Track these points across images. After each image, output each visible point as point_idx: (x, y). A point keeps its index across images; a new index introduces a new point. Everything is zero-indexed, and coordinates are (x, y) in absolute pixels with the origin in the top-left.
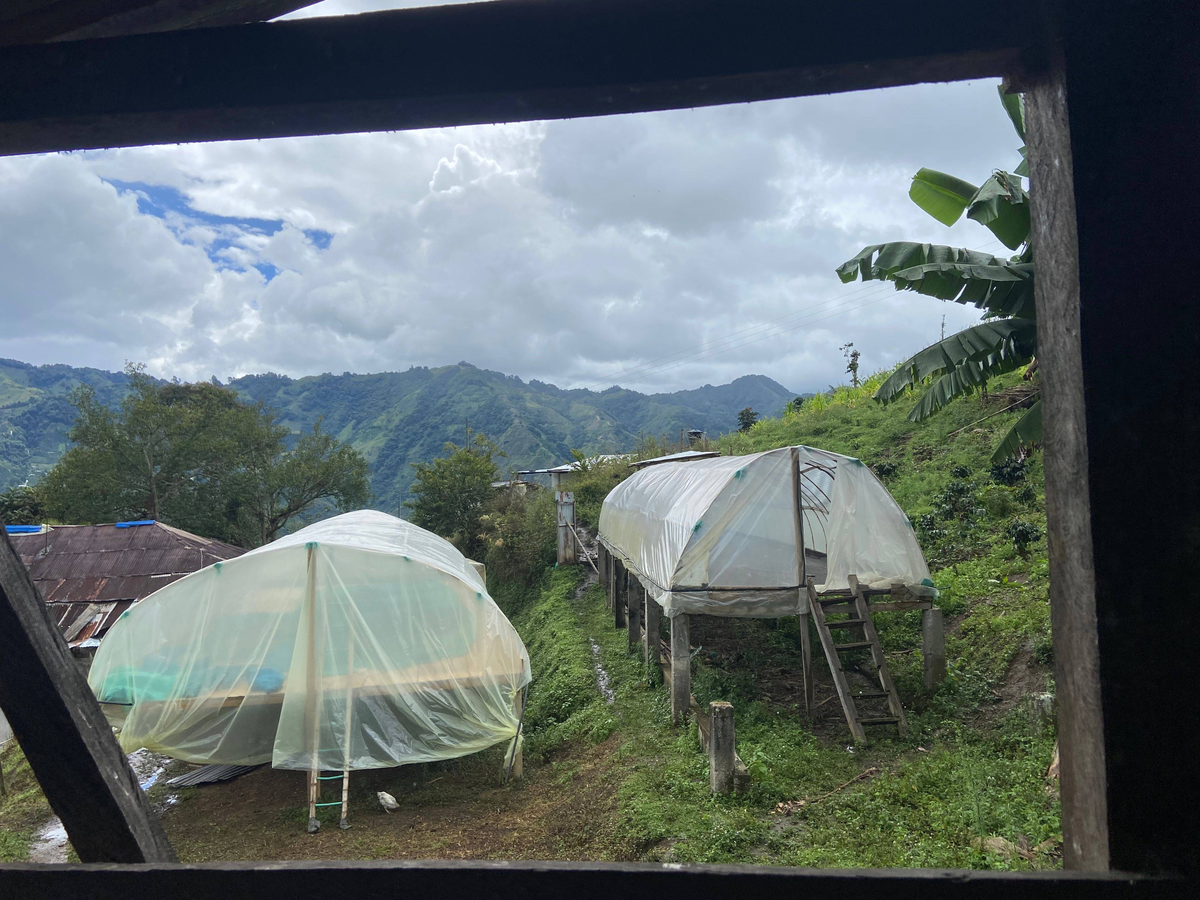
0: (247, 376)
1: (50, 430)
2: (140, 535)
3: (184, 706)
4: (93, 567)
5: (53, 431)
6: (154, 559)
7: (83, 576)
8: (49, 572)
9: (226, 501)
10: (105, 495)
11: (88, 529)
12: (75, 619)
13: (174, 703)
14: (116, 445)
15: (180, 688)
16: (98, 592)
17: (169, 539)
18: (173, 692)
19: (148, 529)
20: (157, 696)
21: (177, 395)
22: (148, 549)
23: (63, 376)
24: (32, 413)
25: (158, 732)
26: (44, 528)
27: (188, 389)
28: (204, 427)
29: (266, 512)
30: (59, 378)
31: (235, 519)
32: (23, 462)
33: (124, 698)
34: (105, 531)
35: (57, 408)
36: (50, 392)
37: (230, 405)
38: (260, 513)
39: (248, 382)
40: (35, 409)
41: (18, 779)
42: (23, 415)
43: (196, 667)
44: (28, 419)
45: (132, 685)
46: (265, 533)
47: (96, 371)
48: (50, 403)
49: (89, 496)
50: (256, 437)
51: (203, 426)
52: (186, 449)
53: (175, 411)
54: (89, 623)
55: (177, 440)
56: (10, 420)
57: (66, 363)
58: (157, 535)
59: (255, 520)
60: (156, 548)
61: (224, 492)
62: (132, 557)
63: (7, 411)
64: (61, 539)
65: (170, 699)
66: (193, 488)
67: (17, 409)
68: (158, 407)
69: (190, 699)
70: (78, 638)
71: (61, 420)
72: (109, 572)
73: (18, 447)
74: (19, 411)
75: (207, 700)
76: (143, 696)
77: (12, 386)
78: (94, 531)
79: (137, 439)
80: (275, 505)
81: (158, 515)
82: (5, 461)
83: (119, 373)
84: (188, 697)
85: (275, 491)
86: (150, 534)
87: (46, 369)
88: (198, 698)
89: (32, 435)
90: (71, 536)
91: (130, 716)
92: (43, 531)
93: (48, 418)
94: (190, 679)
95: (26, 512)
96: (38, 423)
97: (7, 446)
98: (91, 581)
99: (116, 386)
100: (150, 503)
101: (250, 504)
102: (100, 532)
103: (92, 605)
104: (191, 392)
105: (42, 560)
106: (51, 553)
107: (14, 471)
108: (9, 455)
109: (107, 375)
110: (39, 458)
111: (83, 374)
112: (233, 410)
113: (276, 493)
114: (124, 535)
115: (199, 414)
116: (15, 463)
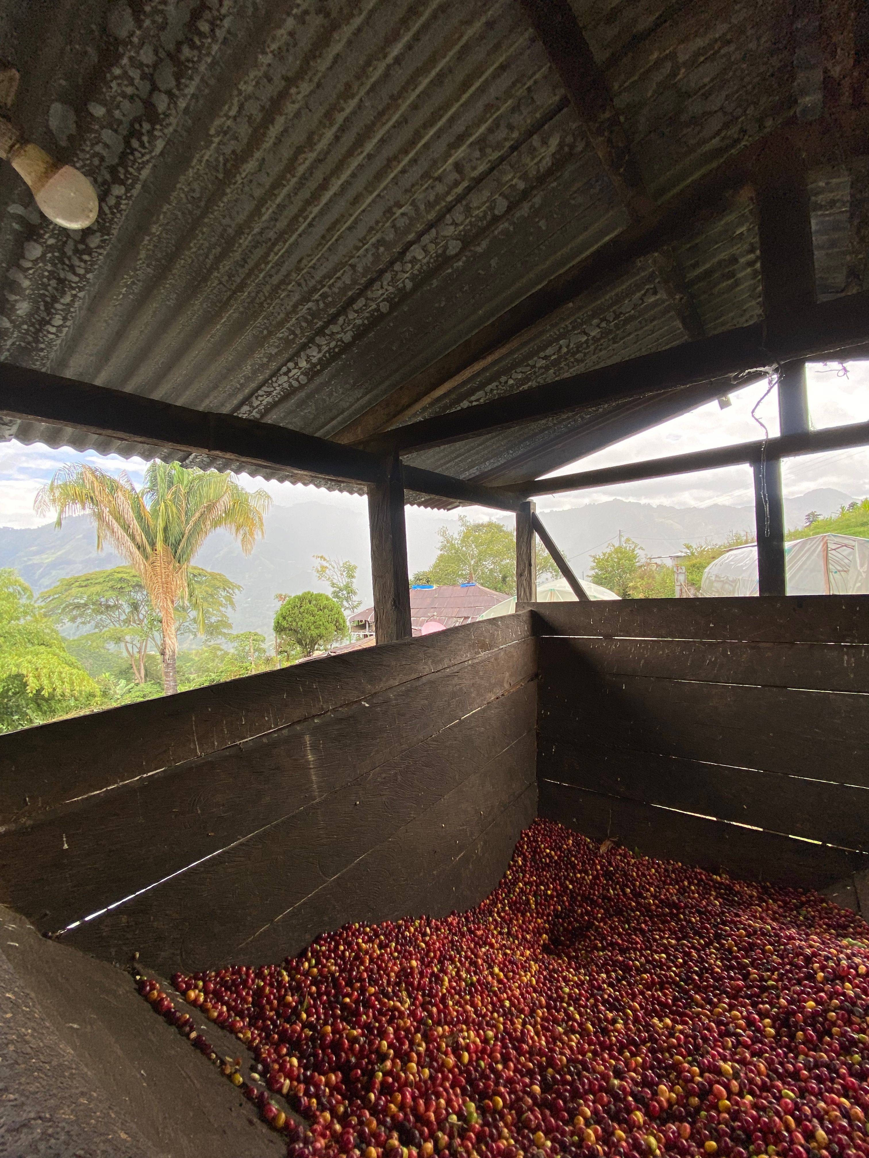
2: (470, 590)
4: (453, 603)
8: (438, 605)
9: (501, 576)
11: (450, 587)
16: (456, 613)
17: (481, 592)
19: (473, 587)
22: (473, 596)
31: (505, 584)
34: (457, 588)
58: (477, 590)
61: (500, 571)
62: (468, 599)
64: (441, 591)
78: (453, 588)
86: (474, 590)
90: (445, 590)
92: (434, 588)
102: (455, 588)
105: (435, 599)
106: (437, 597)
114: (464, 590)
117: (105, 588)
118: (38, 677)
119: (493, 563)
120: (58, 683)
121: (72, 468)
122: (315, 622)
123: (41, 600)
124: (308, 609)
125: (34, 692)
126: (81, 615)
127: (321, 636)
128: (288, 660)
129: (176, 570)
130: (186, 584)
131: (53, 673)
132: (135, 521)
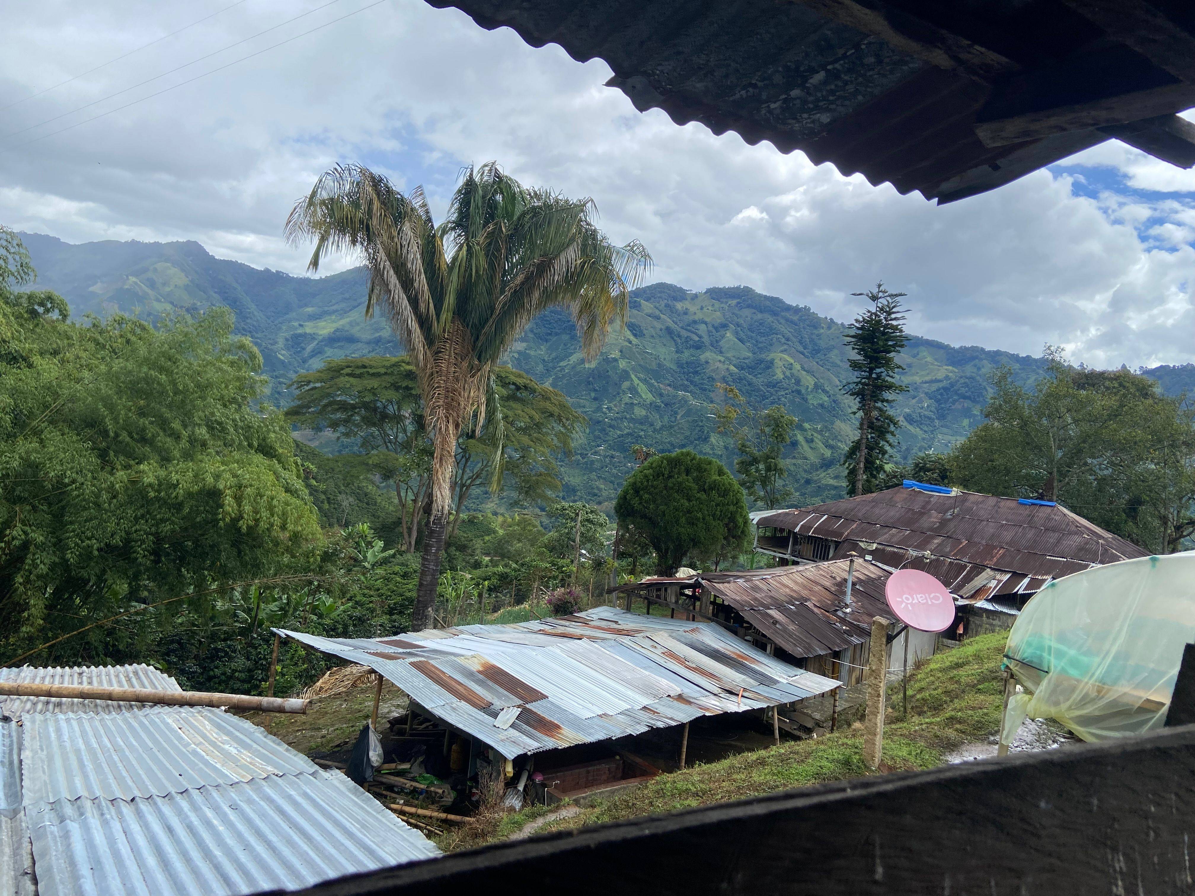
0: (1161, 367)
1: (958, 406)
2: (1040, 515)
3: (1099, 692)
4: (993, 535)
5: (960, 407)
6: (1052, 540)
7: (984, 542)
8: (954, 532)
9: (1127, 497)
10: (1008, 471)
11: (992, 500)
12: (972, 579)
13: (1089, 685)
14: (1024, 424)
15: (1097, 673)
16: (995, 559)
17: (1068, 524)
18: (1090, 674)
19: (1049, 510)
20: (1073, 672)
21: (1090, 382)
22: (1047, 530)
23: (976, 358)
24: (945, 389)
25: (1070, 708)
26: (955, 491)
27: (1101, 376)
28: (1116, 416)
29: (1170, 516)
30: (973, 358)
31: (1134, 518)
32: (932, 432)
33: (1041, 664)
34: (1007, 505)
35: (967, 386)
36: (963, 371)
37: (1146, 396)
38: (1164, 517)
39: (1163, 372)
40: (948, 386)
41: (918, 704)
42: (938, 390)
43: (1116, 658)
44: (941, 394)
45: (1050, 654)
46: (1167, 539)
47: (1006, 354)
48: (962, 381)
49: (993, 470)
50: (1173, 432)
51: (1114, 415)
52: (1093, 437)
53: (1087, 396)
54: (984, 586)
55: (1085, 426)
56: (926, 393)
57: (980, 345)
58: (1057, 518)
59: (1156, 523)
60: (1054, 530)
61: (1127, 489)
62: (1030, 534)
63: (925, 385)
64: (968, 504)
65: (1086, 680)
66: (1093, 477)
67: (933, 385)
68: (1070, 391)
69: (1106, 687)
70: (973, 597)
71: (969, 398)
72: (1007, 544)
73: (929, 418)
74: (934, 387)
75: (1125, 694)
76: (1059, 668)
77: (932, 364)
78: (997, 502)
79: (1044, 421)
80: (1183, 511)
81: (1055, 498)
82: (918, 429)
83: (1028, 356)
84: (1104, 684)
85: (1187, 494)
86: (1050, 515)
87: (964, 350)
88: (1115, 688)
89: (942, 408)
90: (977, 503)
91: (1044, 683)
92: (953, 494)
93: (958, 395)
94: (1108, 666)
95: (936, 475)
96: (949, 398)
97: (920, 416)
98: (989, 549)
99: (1023, 369)
100: (1049, 486)
101: (1154, 505)
102: (1002, 504)
103: (988, 570)
104: (1105, 379)
105: (950, 520)
106: (958, 515)
107: (923, 439)
108: (921, 424)
109: (1016, 358)
110: (945, 430)
111: (995, 356)
112: (1150, 401)
113: (1187, 497)
114: (1025, 512)
115: (1113, 402)
116: (925, 431)
117: (384, 384)
118: (238, 499)
119: (1112, 463)
120: (265, 514)
121: (347, 172)
122: (689, 512)
123: (295, 386)
124: (680, 484)
125: (228, 520)
126: (347, 421)
127: (695, 542)
128: (632, 572)
129: (473, 370)
130: (483, 399)
131: (262, 496)
132: (423, 276)
